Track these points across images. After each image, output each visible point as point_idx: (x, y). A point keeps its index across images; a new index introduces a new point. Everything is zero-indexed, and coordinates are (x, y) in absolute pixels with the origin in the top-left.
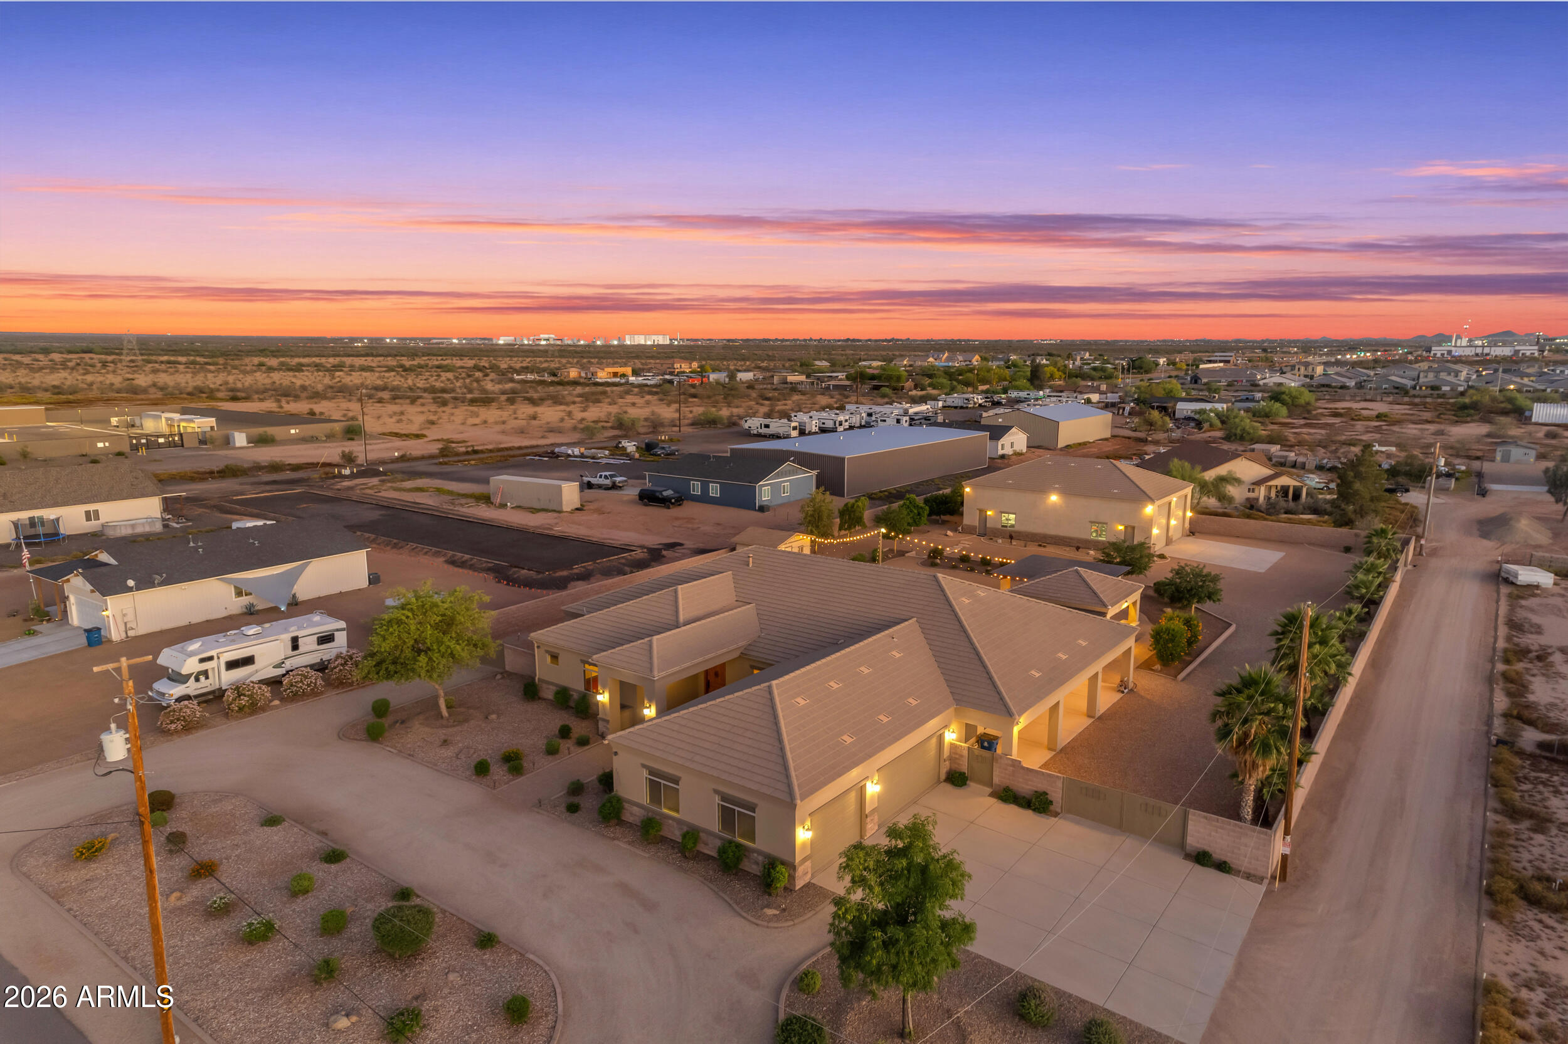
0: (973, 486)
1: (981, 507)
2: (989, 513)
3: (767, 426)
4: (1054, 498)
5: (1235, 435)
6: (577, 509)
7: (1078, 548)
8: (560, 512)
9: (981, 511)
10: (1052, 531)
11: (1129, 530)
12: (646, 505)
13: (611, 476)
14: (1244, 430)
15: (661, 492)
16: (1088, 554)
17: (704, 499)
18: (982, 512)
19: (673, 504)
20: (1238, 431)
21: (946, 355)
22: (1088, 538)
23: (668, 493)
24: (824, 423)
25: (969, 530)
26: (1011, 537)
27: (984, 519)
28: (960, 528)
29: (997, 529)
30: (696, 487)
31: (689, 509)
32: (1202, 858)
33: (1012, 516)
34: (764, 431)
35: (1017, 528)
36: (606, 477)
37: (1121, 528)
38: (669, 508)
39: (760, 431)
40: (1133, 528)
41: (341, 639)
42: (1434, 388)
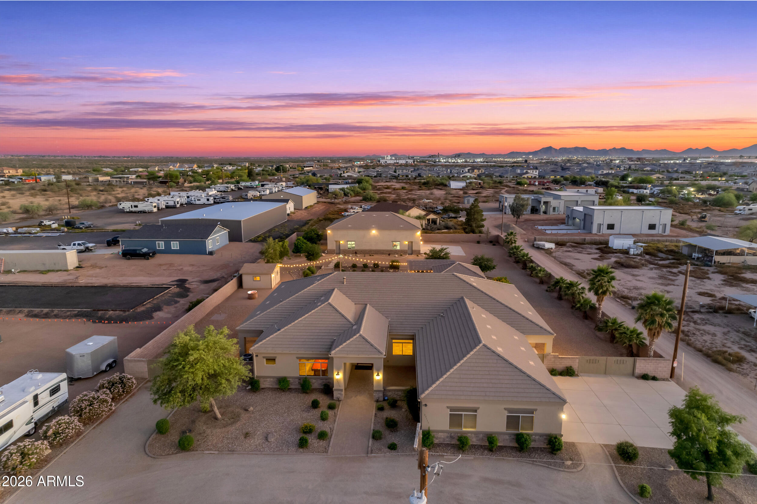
0: (332, 229)
1: (336, 240)
2: (341, 242)
3: (136, 206)
4: (374, 232)
5: (368, 198)
6: (77, 267)
7: (389, 255)
8: (67, 271)
9: (336, 241)
10: (374, 248)
11: (410, 243)
12: (129, 259)
13: (84, 244)
14: (371, 196)
15: (140, 250)
16: (395, 256)
17: (168, 251)
18: (338, 242)
19: (150, 256)
20: (369, 197)
21: (178, 164)
22: (391, 249)
23: (145, 250)
24: (167, 203)
25: (331, 252)
26: (356, 253)
27: (339, 245)
28: (326, 251)
29: (346, 250)
30: (161, 245)
31: (159, 259)
32: (645, 377)
33: (353, 243)
34: (134, 209)
35: (356, 248)
36: (79, 244)
37: (407, 243)
38: (148, 259)
39: (131, 209)
40: (412, 242)
41: (64, 386)
42: (407, 176)
